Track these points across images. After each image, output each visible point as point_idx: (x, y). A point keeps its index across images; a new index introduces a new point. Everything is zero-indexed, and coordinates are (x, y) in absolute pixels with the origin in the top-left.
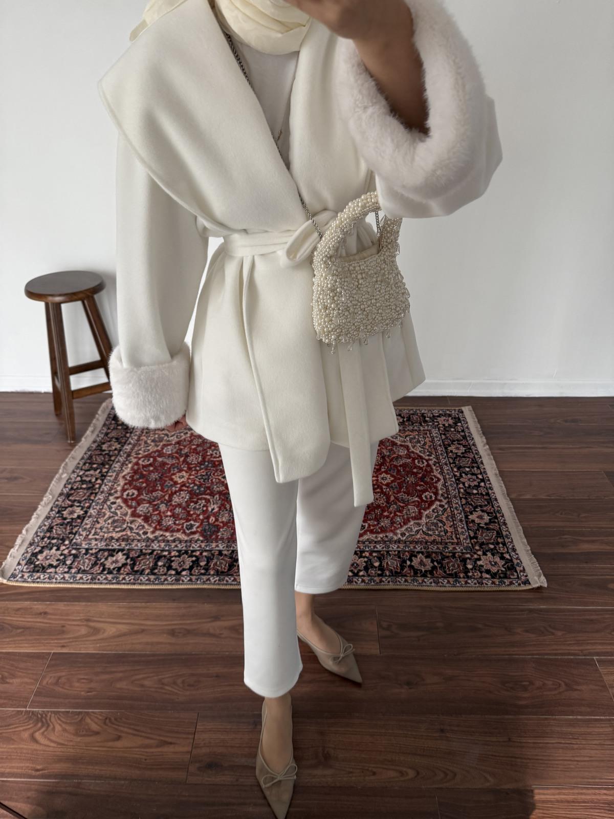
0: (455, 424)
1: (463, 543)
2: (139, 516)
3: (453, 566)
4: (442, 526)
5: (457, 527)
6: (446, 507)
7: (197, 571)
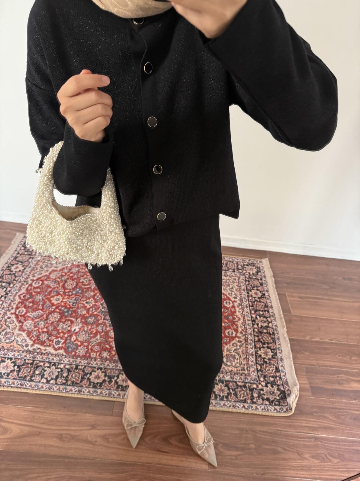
1: (252, 375)
2: (24, 331)
3: (244, 394)
4: (239, 358)
5: (249, 361)
6: (243, 343)
7: (60, 381)
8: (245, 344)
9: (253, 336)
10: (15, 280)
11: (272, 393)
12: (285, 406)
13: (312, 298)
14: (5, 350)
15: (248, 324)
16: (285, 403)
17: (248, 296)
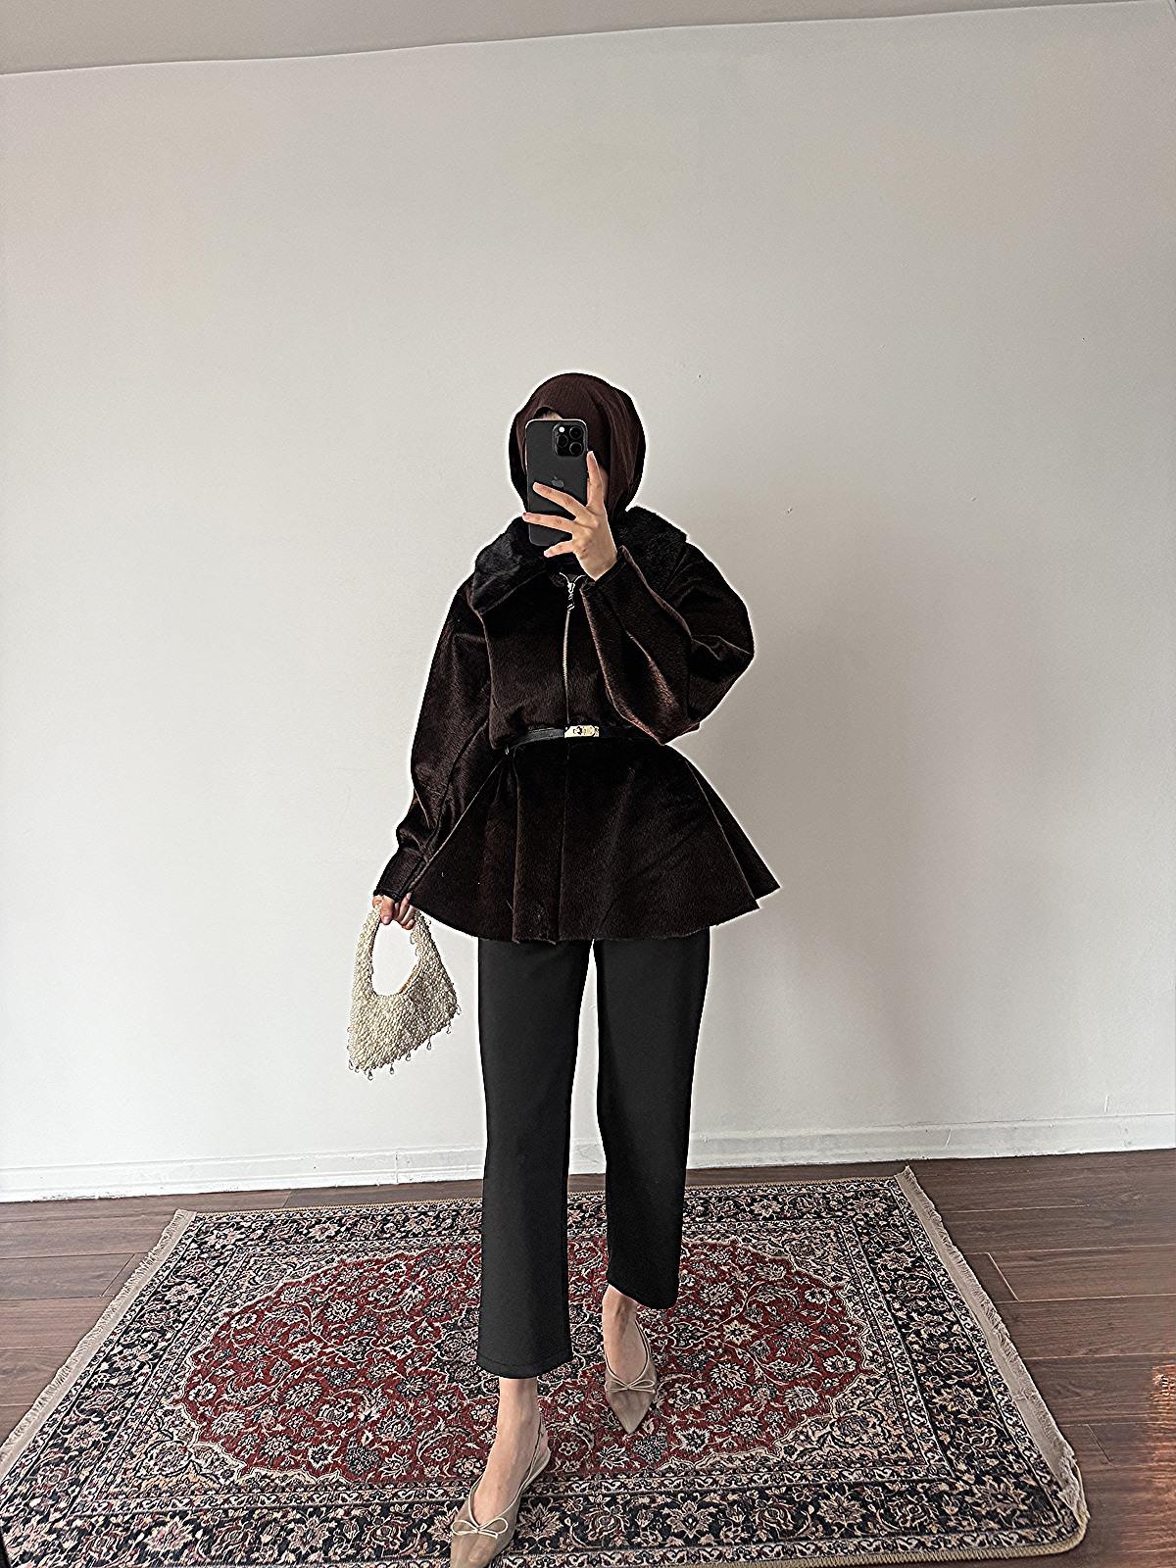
0: (889, 1210)
1: (929, 1461)
2: (216, 1440)
3: (913, 1511)
4: (878, 1423)
5: (910, 1425)
6: (882, 1383)
7: (339, 1551)
8: (889, 1386)
9: (908, 1363)
10: (180, 1322)
11: (999, 1496)
12: (1052, 1525)
13: (1072, 1254)
14: (164, 1495)
15: (889, 1337)
16: (1050, 1518)
17: (874, 1270)
